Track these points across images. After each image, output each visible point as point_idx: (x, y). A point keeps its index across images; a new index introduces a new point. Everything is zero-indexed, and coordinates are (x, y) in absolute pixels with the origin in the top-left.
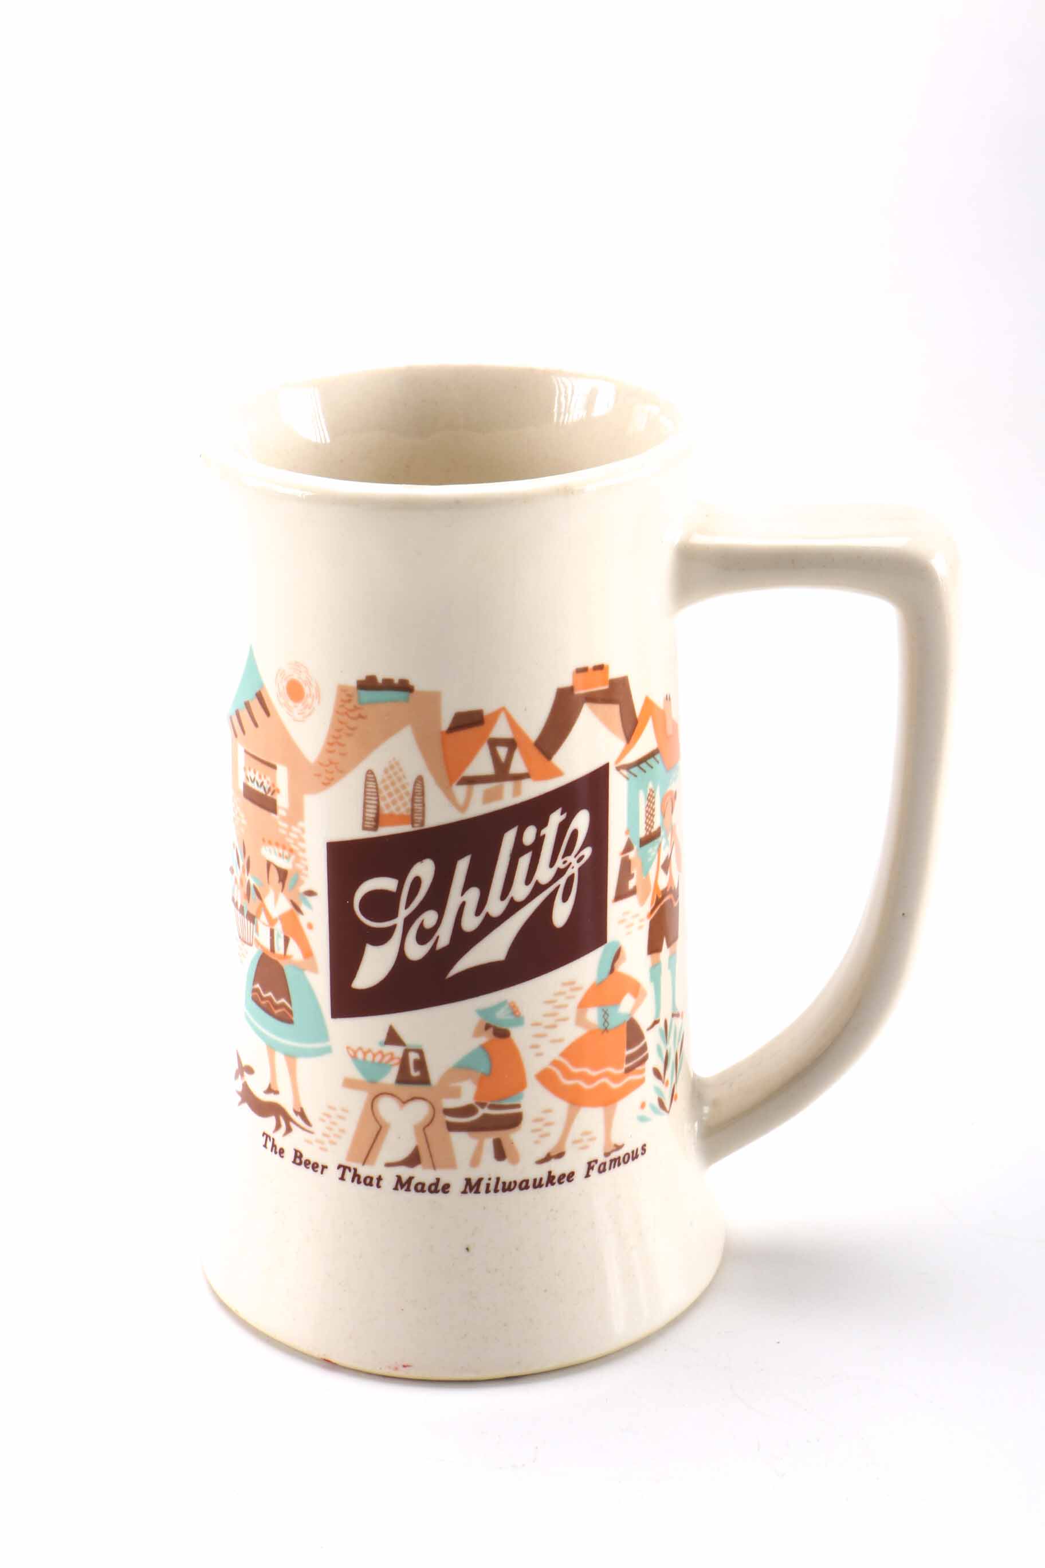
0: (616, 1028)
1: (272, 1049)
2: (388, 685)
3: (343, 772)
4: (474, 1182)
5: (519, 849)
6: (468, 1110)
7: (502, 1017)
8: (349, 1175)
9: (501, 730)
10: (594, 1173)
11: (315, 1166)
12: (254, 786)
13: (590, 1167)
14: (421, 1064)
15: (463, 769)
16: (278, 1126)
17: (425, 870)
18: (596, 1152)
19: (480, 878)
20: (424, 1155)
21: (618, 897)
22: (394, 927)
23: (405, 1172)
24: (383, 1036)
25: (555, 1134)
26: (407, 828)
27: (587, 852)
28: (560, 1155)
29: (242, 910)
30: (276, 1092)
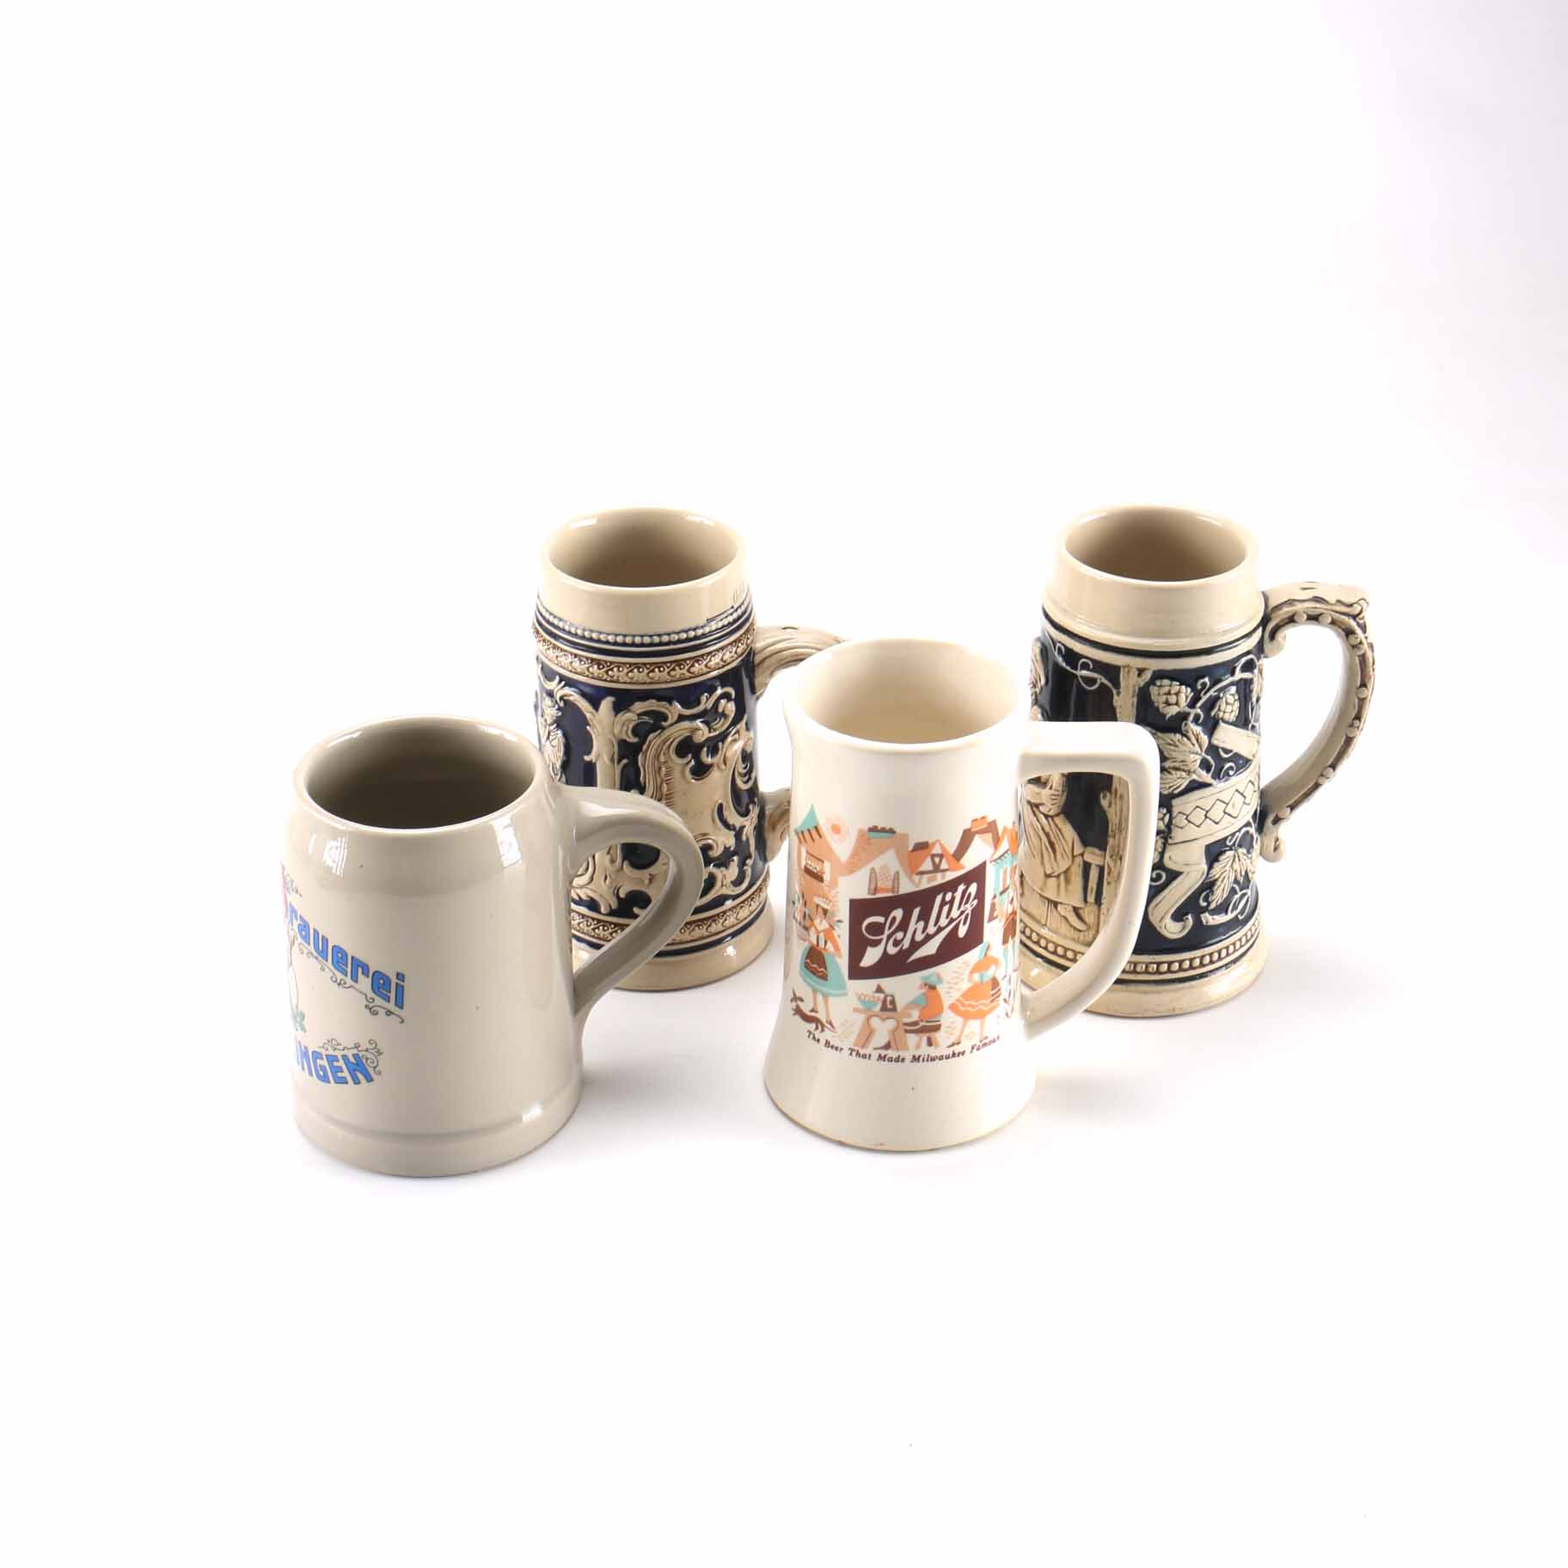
0: (987, 983)
1: (815, 991)
2: (883, 830)
3: (860, 868)
4: (917, 1057)
5: (943, 903)
6: (915, 1023)
7: (933, 980)
8: (854, 1053)
9: (937, 850)
10: (975, 1051)
11: (836, 1049)
12: (811, 868)
13: (973, 1048)
14: (893, 1002)
15: (918, 868)
16: (817, 1028)
17: (898, 914)
18: (976, 1041)
19: (925, 917)
20: (893, 1044)
21: (990, 920)
22: (881, 940)
23: (883, 1053)
24: (875, 988)
25: (957, 1032)
26: (890, 894)
27: (975, 902)
28: (958, 1043)
29: (800, 923)
30: (817, 1012)
